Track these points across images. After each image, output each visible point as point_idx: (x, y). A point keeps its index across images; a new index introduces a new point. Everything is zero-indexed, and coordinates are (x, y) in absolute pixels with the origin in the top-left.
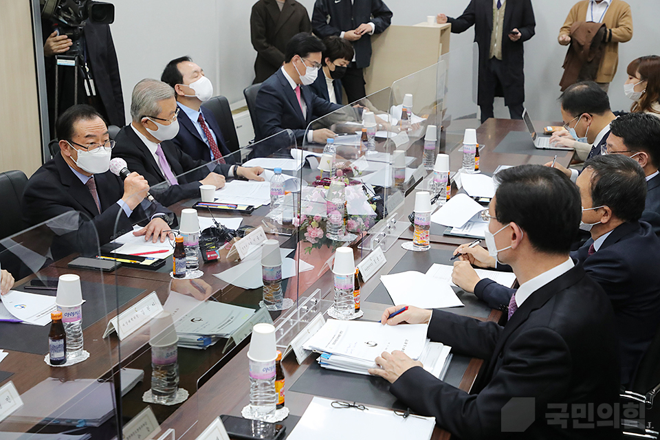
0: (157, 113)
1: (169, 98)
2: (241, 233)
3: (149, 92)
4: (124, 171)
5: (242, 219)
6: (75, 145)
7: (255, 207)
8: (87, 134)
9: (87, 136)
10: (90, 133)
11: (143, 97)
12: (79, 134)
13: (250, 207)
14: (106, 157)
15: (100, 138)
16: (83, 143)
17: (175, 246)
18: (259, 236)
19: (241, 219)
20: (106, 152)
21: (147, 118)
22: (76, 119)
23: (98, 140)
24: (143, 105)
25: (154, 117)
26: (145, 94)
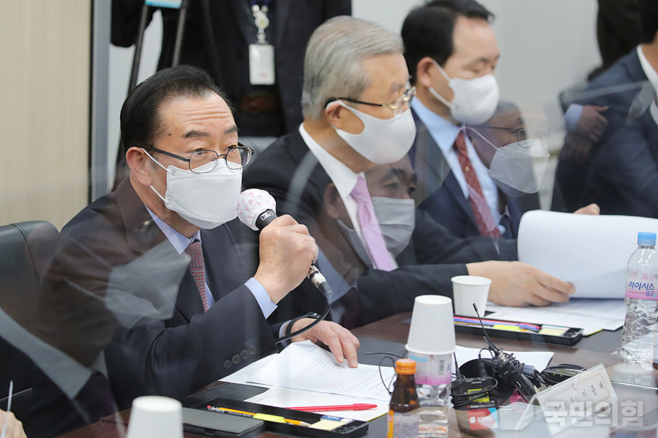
0: (361, 88)
1: (388, 53)
2: (552, 378)
3: (342, 41)
4: (266, 215)
5: (553, 353)
6: (161, 156)
7: (585, 333)
8: (189, 129)
9: (189, 135)
10: (197, 128)
11: (328, 52)
12: (171, 129)
13: (572, 330)
14: (229, 182)
15: (217, 140)
16: (179, 149)
17: (392, 390)
18: (597, 387)
19: (550, 354)
20: (232, 171)
21: (340, 102)
22: (165, 94)
23: (213, 145)
24: (329, 71)
25: (352, 100)
26: (333, 46)
